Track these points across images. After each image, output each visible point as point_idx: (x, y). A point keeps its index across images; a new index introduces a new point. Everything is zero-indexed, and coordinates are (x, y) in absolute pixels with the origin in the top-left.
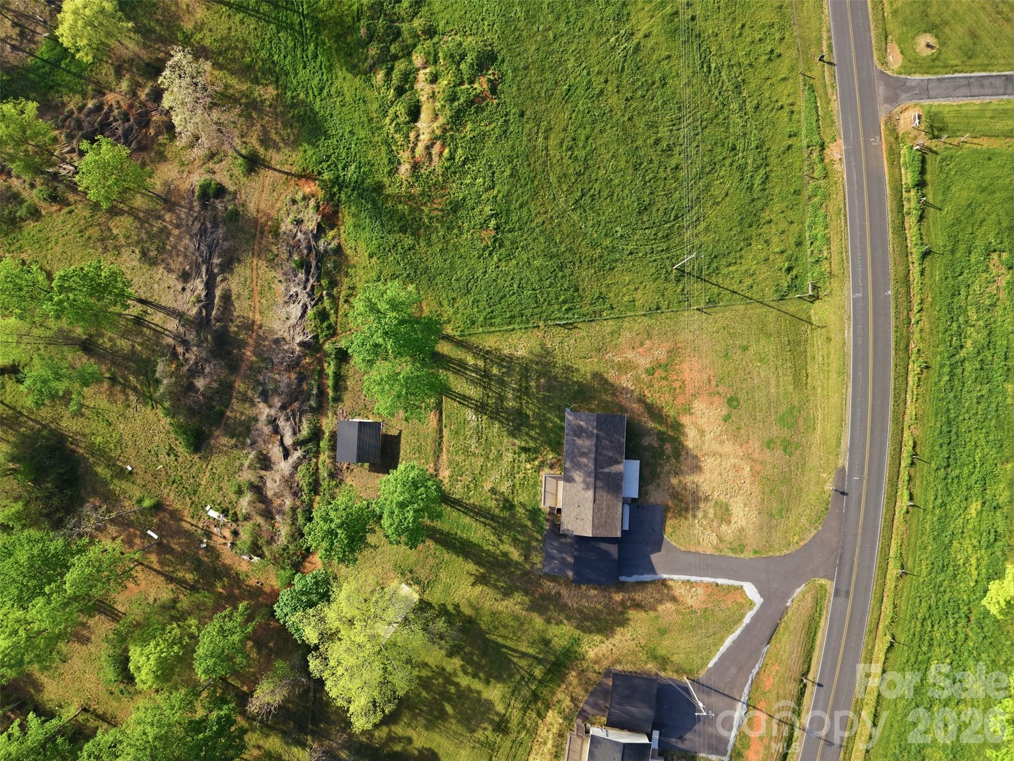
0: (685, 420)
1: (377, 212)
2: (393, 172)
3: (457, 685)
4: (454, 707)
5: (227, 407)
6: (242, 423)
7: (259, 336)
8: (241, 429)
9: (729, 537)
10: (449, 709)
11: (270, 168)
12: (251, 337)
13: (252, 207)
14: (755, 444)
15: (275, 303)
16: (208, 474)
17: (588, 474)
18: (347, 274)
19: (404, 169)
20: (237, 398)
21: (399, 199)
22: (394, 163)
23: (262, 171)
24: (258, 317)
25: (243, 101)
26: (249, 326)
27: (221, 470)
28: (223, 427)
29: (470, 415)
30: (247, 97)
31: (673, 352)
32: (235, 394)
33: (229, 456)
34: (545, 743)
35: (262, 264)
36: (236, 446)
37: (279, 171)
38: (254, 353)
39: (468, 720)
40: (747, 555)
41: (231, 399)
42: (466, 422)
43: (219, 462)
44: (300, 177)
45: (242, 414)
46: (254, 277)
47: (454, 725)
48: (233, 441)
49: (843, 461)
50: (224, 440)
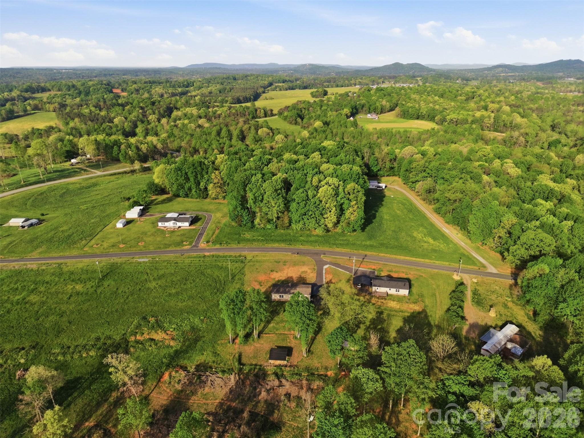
0: (277, 279)
1: (186, 352)
2: (172, 347)
3: (370, 325)
4: (378, 325)
5: (259, 414)
6: (268, 407)
7: (227, 400)
8: (270, 408)
9: (311, 271)
10: (380, 327)
11: (149, 395)
12: (226, 404)
13: (165, 402)
14: (285, 267)
15: (213, 393)
16: (292, 423)
17: (292, 289)
18: (208, 363)
19: (172, 343)
20: (255, 409)
21: (183, 345)
22: (169, 346)
23: (150, 398)
24: (218, 401)
25: (112, 407)
26: (221, 404)
27: (290, 416)
28: (269, 417)
29: (271, 325)
30: (111, 405)
31: (256, 281)
32: (253, 410)
33: (283, 412)
34: (382, 302)
35: (193, 398)
36: (279, 409)
37: (153, 390)
38: (234, 402)
39: (381, 322)
40: (316, 268)
41: (256, 413)
42: (273, 327)
43: (286, 418)
44: (159, 381)
45: (263, 407)
46: (198, 402)
47: (385, 325)
48: (276, 411)
49: (290, 253)
50: (275, 415)
